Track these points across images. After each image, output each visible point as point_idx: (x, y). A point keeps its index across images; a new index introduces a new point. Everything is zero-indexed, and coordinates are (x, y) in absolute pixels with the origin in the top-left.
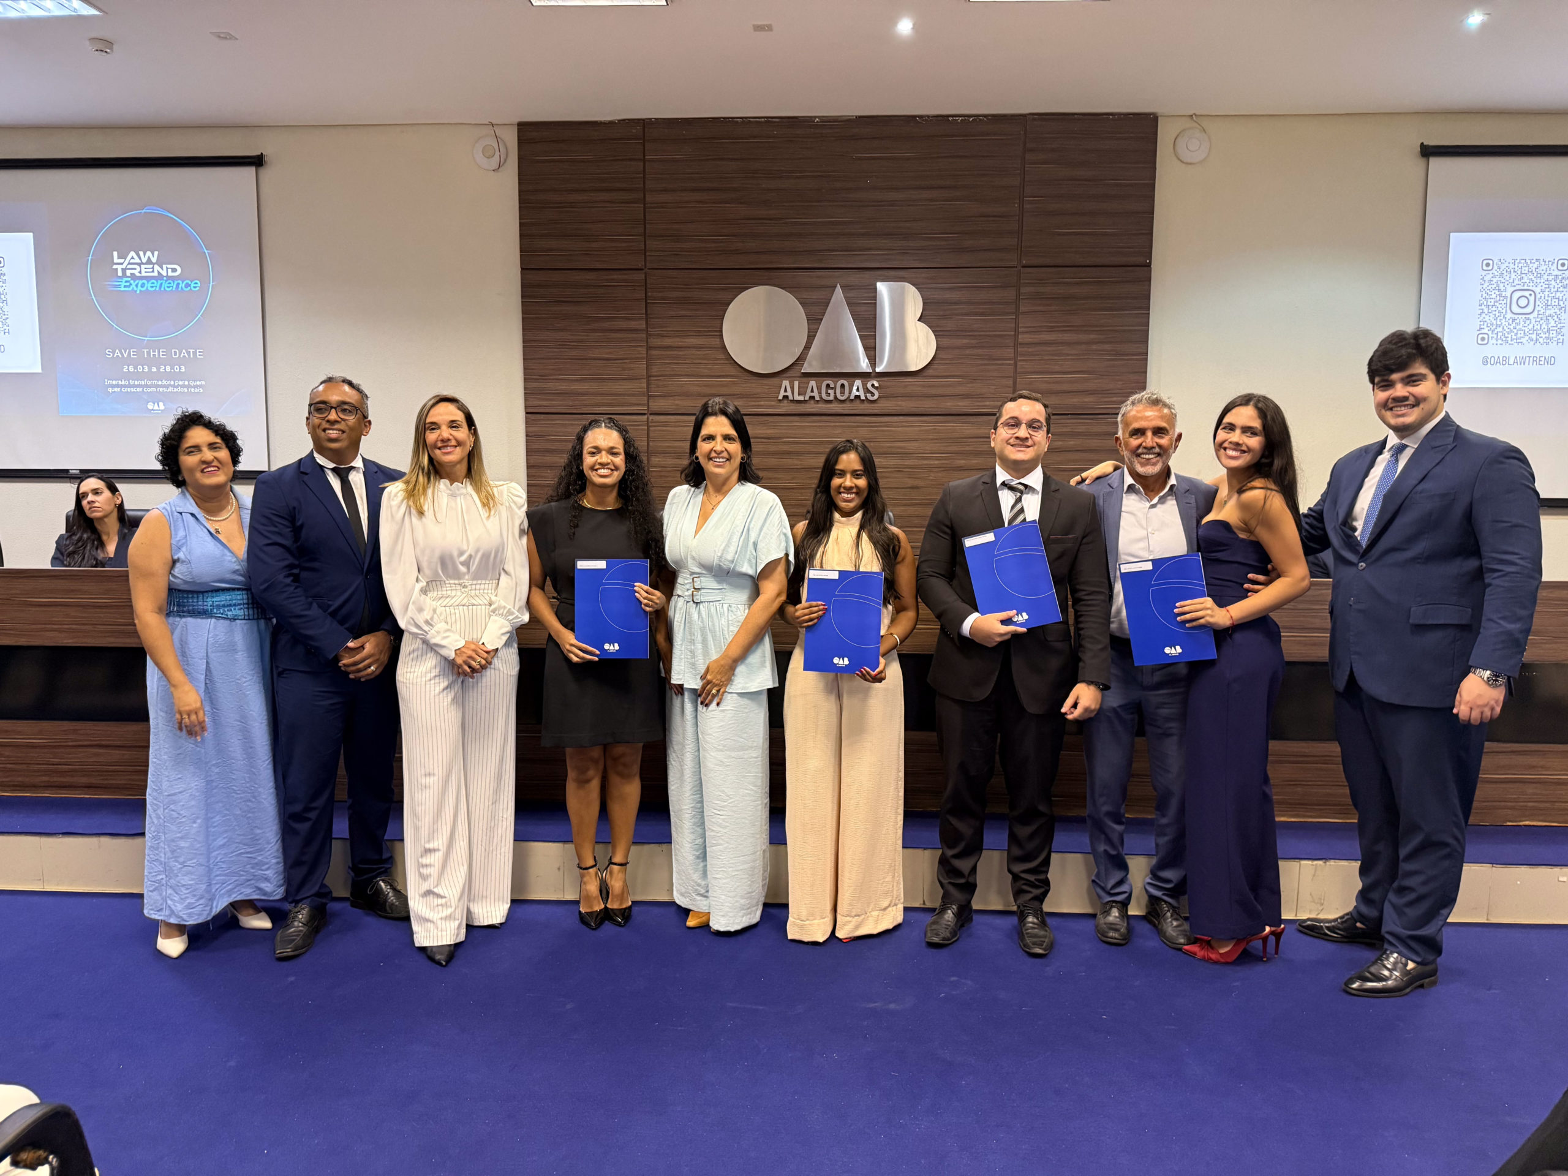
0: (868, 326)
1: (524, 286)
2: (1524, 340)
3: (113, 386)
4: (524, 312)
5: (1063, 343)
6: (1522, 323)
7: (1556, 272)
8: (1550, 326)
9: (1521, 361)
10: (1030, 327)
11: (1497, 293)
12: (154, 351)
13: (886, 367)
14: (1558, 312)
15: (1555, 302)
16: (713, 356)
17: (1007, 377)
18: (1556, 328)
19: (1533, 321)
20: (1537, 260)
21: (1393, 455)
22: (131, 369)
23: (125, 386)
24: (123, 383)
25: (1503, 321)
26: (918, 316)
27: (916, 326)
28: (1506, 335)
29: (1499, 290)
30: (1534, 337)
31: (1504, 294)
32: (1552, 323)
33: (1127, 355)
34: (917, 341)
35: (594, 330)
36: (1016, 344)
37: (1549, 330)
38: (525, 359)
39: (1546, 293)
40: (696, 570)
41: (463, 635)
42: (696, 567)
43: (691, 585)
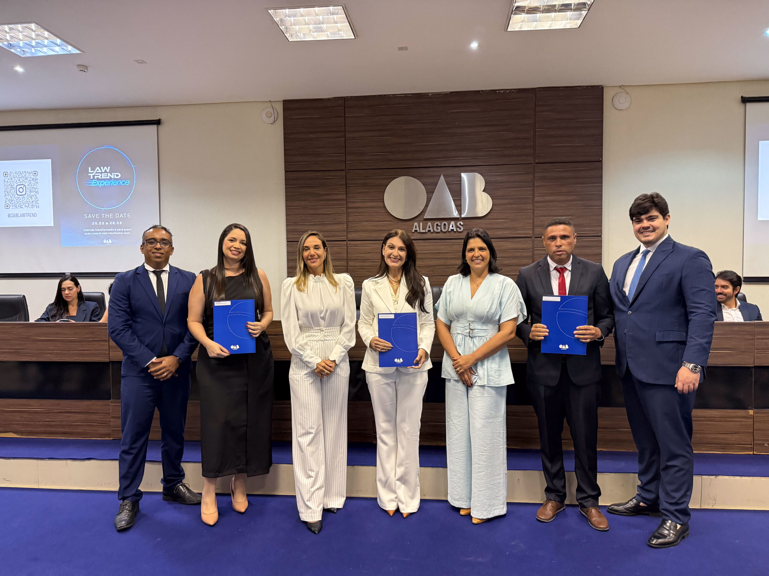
0: (457, 195)
1: (286, 180)
3: (87, 232)
4: (286, 193)
5: (558, 201)
10: (540, 193)
12: (107, 215)
13: (466, 214)
16: (380, 211)
17: (530, 219)
21: (643, 256)
22: (96, 223)
23: (93, 232)
24: (92, 230)
26: (483, 189)
27: (481, 195)
33: (592, 206)
34: (482, 202)
35: (321, 200)
36: (534, 202)
38: (287, 215)
40: (471, 319)
41: (321, 356)
42: (472, 317)
43: (468, 327)
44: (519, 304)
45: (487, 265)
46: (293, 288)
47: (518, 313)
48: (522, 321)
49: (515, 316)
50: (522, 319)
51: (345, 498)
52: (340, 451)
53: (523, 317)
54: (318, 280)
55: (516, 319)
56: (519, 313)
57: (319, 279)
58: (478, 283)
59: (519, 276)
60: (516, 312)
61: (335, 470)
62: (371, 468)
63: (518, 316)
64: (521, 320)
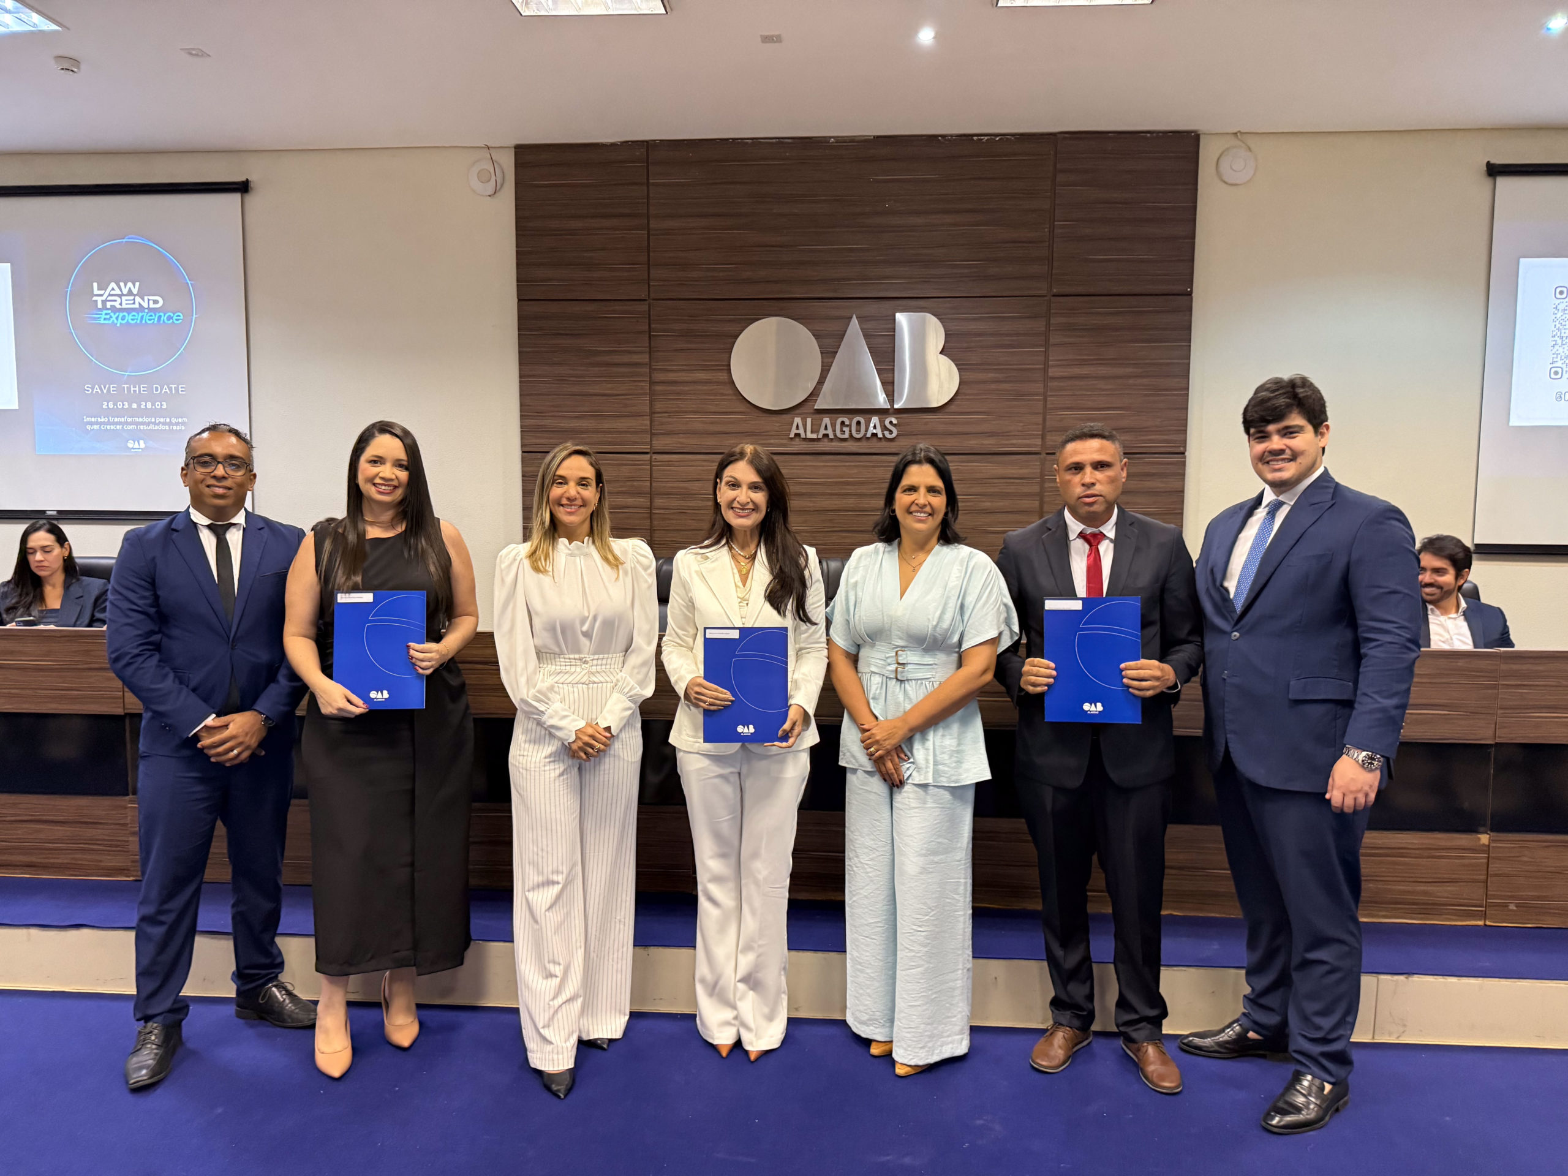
21: (1269, 512)
40: (901, 643)
41: (581, 714)
42: (901, 638)
43: (894, 659)
44: (1002, 607)
45: (936, 529)
46: (521, 566)
47: (998, 628)
48: (1010, 644)
49: (993, 634)
50: (1009, 640)
51: (627, 1017)
52: (618, 918)
53: (1012, 637)
54: (576, 552)
55: (995, 641)
56: (1003, 627)
57: (578, 548)
58: (914, 563)
59: (1004, 551)
60: (996, 627)
61: (606, 958)
62: (684, 952)
63: (1000, 634)
64: (1006, 643)
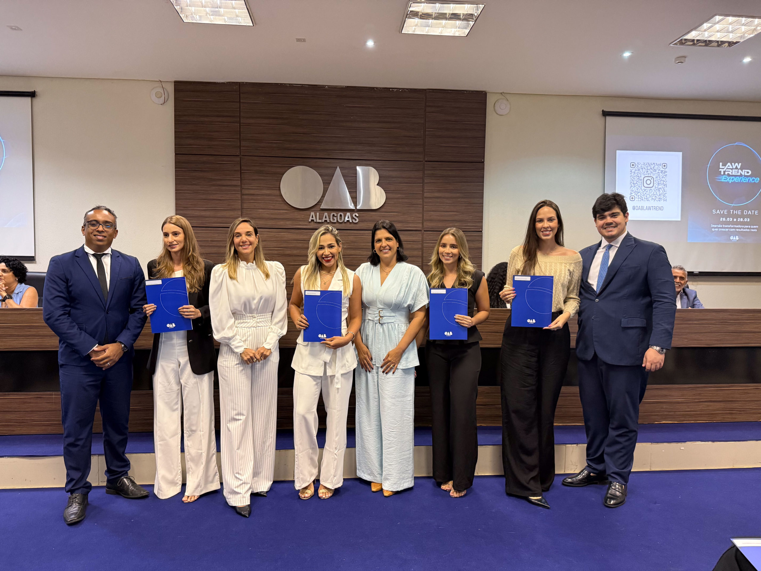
2: (650, 199)
6: (649, 191)
7: (662, 169)
8: (660, 193)
9: (649, 208)
11: (638, 178)
14: (664, 187)
15: (662, 182)
18: (663, 194)
19: (653, 191)
20: (654, 164)
21: (607, 250)
25: (641, 190)
28: (642, 197)
29: (638, 176)
30: (654, 197)
31: (640, 178)
32: (661, 192)
37: (660, 195)
39: (658, 178)
40: (381, 307)
43: (378, 314)
45: (394, 255)
54: (250, 268)
58: (387, 271)
61: (265, 455)
